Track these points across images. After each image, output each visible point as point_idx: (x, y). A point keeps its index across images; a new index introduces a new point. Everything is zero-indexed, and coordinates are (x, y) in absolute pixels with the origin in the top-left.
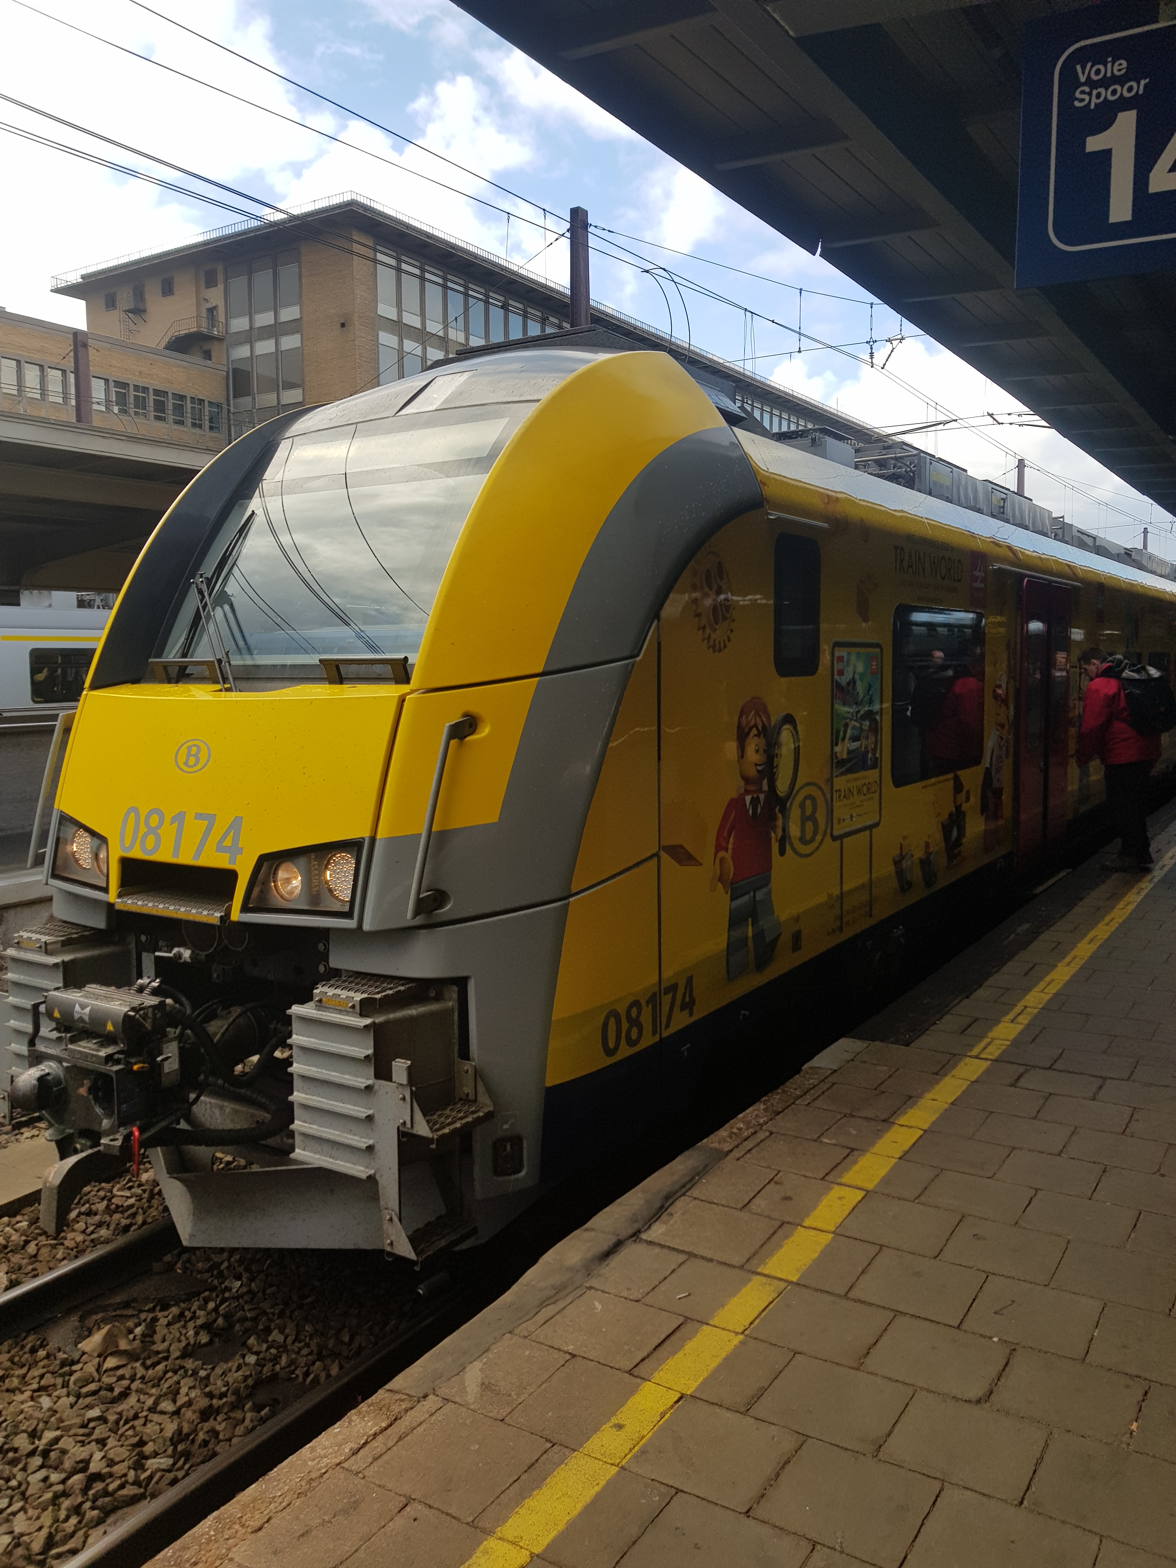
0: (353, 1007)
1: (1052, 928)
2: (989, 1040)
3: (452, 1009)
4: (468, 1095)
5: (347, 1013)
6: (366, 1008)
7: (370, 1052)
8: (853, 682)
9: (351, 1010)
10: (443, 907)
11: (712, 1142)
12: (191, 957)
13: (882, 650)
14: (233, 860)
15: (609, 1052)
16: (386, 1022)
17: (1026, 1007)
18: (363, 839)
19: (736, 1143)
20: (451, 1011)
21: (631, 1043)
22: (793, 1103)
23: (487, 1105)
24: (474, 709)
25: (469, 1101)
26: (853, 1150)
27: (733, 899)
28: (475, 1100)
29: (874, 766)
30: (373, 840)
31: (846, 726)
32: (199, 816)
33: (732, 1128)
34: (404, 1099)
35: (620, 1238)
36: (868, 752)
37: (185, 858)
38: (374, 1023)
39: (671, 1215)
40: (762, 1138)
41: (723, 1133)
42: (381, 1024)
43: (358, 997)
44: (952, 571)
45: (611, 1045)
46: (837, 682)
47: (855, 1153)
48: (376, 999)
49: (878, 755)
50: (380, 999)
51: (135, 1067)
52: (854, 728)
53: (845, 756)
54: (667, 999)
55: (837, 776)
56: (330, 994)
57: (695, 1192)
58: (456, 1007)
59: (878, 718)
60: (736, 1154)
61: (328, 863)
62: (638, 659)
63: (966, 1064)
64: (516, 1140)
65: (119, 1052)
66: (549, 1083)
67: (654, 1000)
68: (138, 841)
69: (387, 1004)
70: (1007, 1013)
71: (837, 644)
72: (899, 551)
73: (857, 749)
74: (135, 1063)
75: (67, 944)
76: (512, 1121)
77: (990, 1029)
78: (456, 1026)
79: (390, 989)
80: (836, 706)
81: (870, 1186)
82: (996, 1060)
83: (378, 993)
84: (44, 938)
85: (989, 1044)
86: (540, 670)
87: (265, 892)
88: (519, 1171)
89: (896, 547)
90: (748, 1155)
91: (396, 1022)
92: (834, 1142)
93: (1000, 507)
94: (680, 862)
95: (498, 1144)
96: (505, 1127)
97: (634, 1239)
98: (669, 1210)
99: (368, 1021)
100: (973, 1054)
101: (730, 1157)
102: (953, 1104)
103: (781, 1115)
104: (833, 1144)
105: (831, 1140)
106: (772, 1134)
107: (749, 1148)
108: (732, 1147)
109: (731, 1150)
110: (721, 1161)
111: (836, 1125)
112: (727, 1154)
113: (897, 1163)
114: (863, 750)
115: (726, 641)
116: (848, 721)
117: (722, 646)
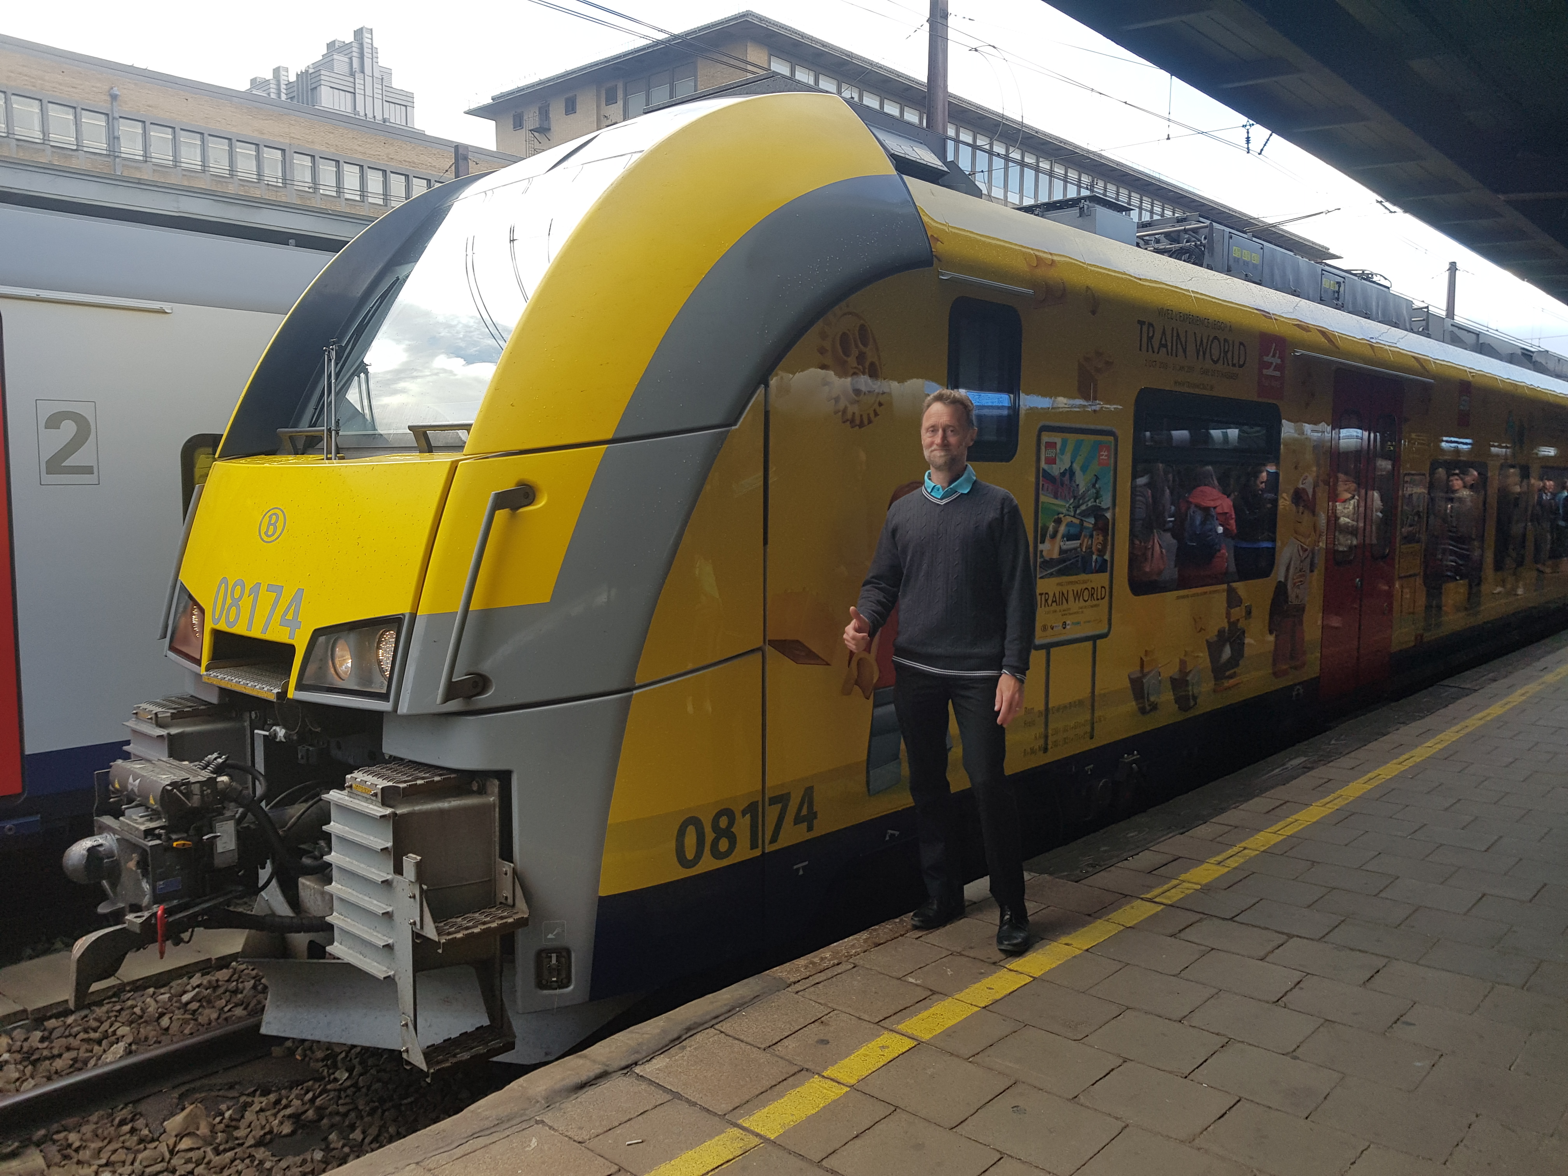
0: (376, 795)
1: (1331, 764)
2: (1177, 882)
3: (494, 805)
4: (506, 898)
6: (387, 797)
7: (389, 844)
8: (1071, 472)
9: (374, 798)
10: (484, 694)
11: (781, 972)
12: (285, 737)
13: (1116, 440)
14: (292, 636)
15: (684, 862)
16: (409, 814)
17: (1245, 848)
18: (403, 615)
19: (808, 974)
20: (492, 806)
21: (716, 854)
22: (902, 935)
23: (523, 912)
24: (530, 477)
26: (934, 993)
27: (876, 706)
28: (514, 905)
29: (1102, 569)
30: (413, 616)
31: (1058, 522)
32: (271, 588)
33: (815, 957)
34: (414, 897)
35: (610, 1069)
36: (1092, 553)
37: (256, 633)
38: (395, 814)
39: (684, 1048)
40: (840, 971)
41: (801, 962)
42: (403, 815)
43: (382, 783)
44: (1229, 355)
45: (690, 855)
46: (1043, 470)
47: (935, 997)
48: (399, 787)
49: (1107, 557)
50: (404, 788)
51: (175, 844)
52: (1070, 525)
53: (1055, 555)
54: (773, 813)
55: (1041, 578)
56: (358, 780)
57: (725, 1026)
58: (497, 802)
59: (1108, 515)
60: (798, 987)
61: (380, 642)
62: (733, 428)
63: (1132, 908)
64: (564, 953)
65: (161, 828)
66: (602, 893)
67: (752, 809)
68: (225, 612)
69: (411, 794)
70: (1217, 854)
71: (1045, 429)
72: (1145, 328)
73: (1075, 549)
74: (177, 840)
75: (179, 716)
76: (558, 931)
77: (1186, 870)
78: (497, 824)
79: (423, 778)
80: (1043, 498)
81: (925, 1037)
82: (1170, 905)
83: (405, 782)
84: (156, 709)
85: (1174, 887)
86: (610, 436)
87: (322, 669)
88: (567, 986)
90: (812, 989)
92: (918, 982)
93: (1335, 292)
94: (795, 659)
95: (542, 955)
96: (550, 936)
97: (625, 1071)
98: (684, 1043)
99: (388, 811)
100: (1148, 896)
101: (789, 989)
102: (1087, 950)
103: (879, 947)
104: (917, 985)
105: (916, 980)
106: (854, 967)
107: (817, 981)
108: (799, 978)
109: (799, 981)
110: (777, 993)
111: (933, 964)
112: (790, 985)
113: (977, 1012)
114: (1084, 550)
115: (872, 415)
116: (1061, 516)
117: (866, 421)
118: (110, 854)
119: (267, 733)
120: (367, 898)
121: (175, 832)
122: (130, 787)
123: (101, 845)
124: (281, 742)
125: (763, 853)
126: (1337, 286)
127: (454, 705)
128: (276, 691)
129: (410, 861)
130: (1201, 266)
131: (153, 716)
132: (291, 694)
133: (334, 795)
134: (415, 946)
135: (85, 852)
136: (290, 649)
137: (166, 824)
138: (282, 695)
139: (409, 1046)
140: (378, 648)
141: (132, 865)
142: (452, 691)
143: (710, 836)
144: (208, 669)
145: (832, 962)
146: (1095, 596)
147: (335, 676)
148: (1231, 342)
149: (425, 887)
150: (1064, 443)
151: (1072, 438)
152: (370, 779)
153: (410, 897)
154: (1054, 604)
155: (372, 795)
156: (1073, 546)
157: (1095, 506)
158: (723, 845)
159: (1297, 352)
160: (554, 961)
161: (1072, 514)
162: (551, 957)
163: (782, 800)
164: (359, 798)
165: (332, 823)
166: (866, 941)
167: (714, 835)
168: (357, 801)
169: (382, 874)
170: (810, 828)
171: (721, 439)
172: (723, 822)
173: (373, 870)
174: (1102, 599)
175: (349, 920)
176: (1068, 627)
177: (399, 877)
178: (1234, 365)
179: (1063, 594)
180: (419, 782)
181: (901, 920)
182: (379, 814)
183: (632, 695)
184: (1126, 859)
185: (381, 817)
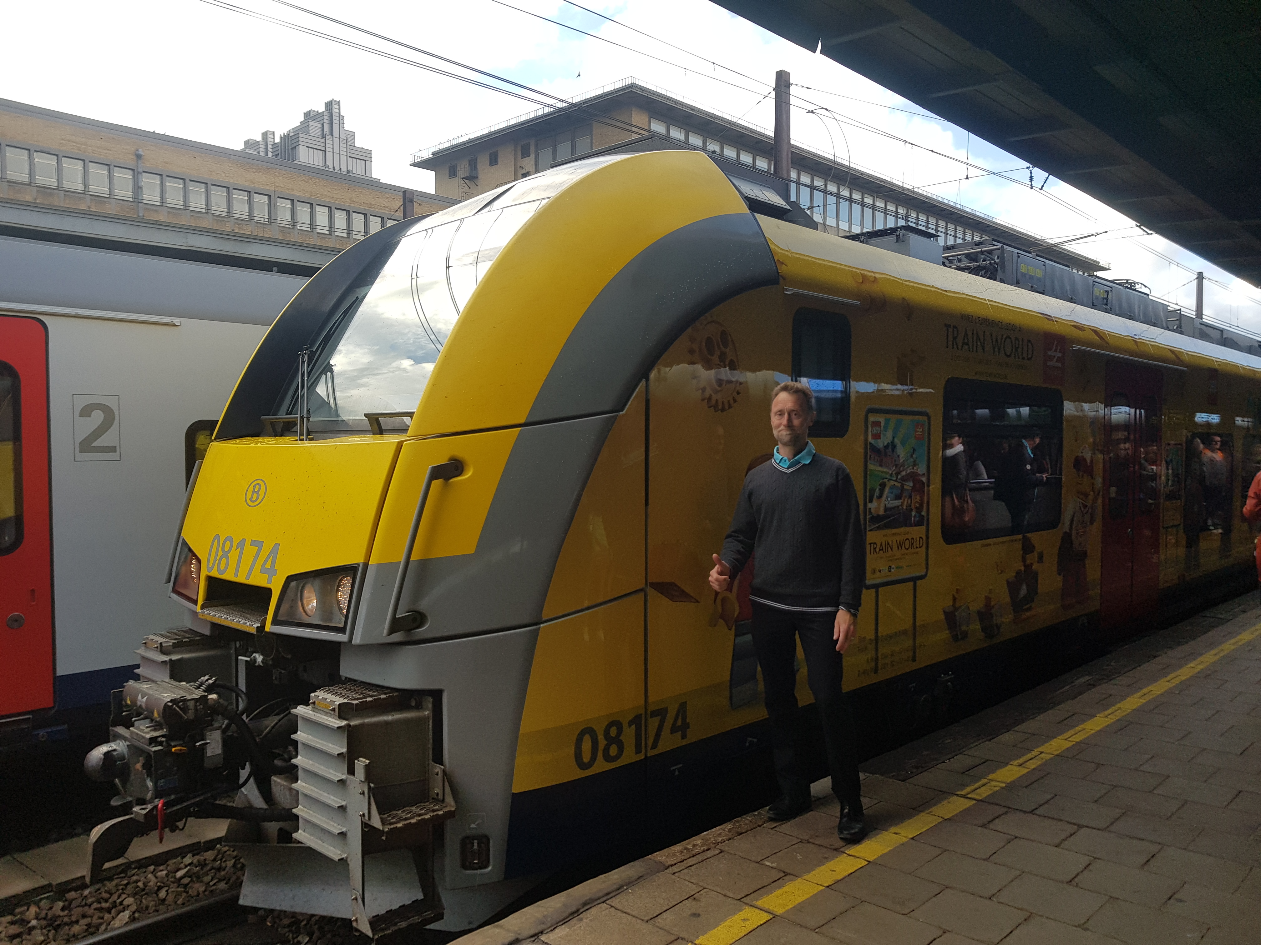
0: (334, 710)
1: (1112, 682)
2: (986, 781)
3: (428, 717)
4: (437, 794)
5: (326, 714)
6: (343, 711)
7: (344, 750)
8: (892, 446)
9: (332, 712)
10: (421, 627)
11: (661, 856)
12: (262, 662)
13: (929, 418)
14: (269, 581)
15: (582, 766)
16: (362, 725)
17: (1041, 753)
18: (358, 564)
19: (683, 858)
20: (426, 719)
21: (608, 758)
22: (760, 826)
23: (451, 806)
24: (460, 454)
25: (438, 800)
26: (786, 874)
27: (736, 635)
28: (443, 801)
29: (919, 523)
30: (366, 565)
31: (883, 486)
32: (254, 543)
33: (688, 844)
34: (364, 793)
35: (520, 937)
36: (912, 510)
37: (241, 579)
38: (349, 726)
39: (581, 920)
40: (709, 856)
41: (677, 848)
42: (355, 727)
43: (339, 700)
44: (1020, 350)
45: (586, 758)
46: (870, 443)
47: (787, 877)
48: (353, 704)
49: (924, 513)
50: (356, 704)
51: (173, 750)
52: (892, 487)
53: (881, 512)
54: (653, 723)
55: (871, 530)
56: (320, 697)
57: (615, 902)
58: (431, 716)
59: (924, 479)
60: (675, 869)
61: (339, 586)
62: (621, 413)
63: (949, 803)
64: (484, 840)
65: (163, 736)
66: (515, 790)
67: (637, 721)
68: (217, 562)
69: (362, 709)
70: (1019, 757)
71: (871, 411)
72: (950, 330)
73: (898, 507)
74: (175, 746)
75: (178, 646)
76: (479, 821)
77: (994, 771)
78: (431, 733)
79: (372, 696)
80: (871, 467)
81: (780, 911)
82: (981, 800)
83: (357, 699)
84: (161, 640)
85: (984, 785)
86: (522, 421)
87: (293, 607)
88: (486, 867)
89: (948, 326)
90: (685, 871)
91: (370, 725)
92: (774, 865)
93: (1104, 298)
94: (672, 598)
95: (466, 841)
96: (473, 826)
97: (533, 939)
98: (581, 916)
99: (343, 723)
100: (963, 793)
101: (667, 871)
102: (912, 838)
103: (741, 836)
104: (772, 868)
105: (772, 864)
106: (721, 852)
107: (690, 864)
108: (676, 862)
109: (675, 864)
110: (657, 874)
111: (786, 850)
112: (667, 868)
113: (821, 890)
114: (905, 508)
115: (732, 401)
116: (885, 480)
117: (726, 406)
118: (122, 757)
119: (248, 659)
120: (326, 794)
121: (173, 740)
122: (139, 704)
123: (115, 750)
124: (259, 666)
125: (646, 756)
126: (1105, 294)
127: (397, 637)
128: (256, 625)
129: (361, 763)
130: (995, 280)
131: (159, 645)
132: (268, 628)
133: (301, 710)
134: (364, 834)
135: (102, 756)
136: (268, 592)
137: (167, 733)
138: (261, 629)
139: (358, 916)
140: (338, 590)
141: (139, 766)
142: (396, 625)
143: (602, 743)
144: (203, 607)
145: (702, 848)
146: (915, 544)
147: (304, 614)
148: (1020, 340)
149: (372, 785)
150: (887, 421)
151: (894, 418)
152: (330, 697)
153: (360, 793)
154: (881, 552)
155: (331, 710)
156: (896, 505)
157: (913, 473)
158: (613, 751)
159: (1075, 347)
160: (476, 847)
161: (894, 479)
162: (473, 843)
163: (661, 713)
164: (321, 712)
165: (299, 733)
166: (730, 830)
167: (606, 742)
168: (319, 715)
169: (338, 774)
170: (684, 737)
171: (610, 423)
172: (613, 732)
173: (331, 771)
174: (920, 547)
175: (311, 812)
176: (893, 570)
177: (351, 777)
178: (1023, 358)
179: (888, 544)
180: (369, 699)
181: (759, 813)
182: (336, 726)
183: (540, 628)
184: (944, 762)
185: (338, 728)
